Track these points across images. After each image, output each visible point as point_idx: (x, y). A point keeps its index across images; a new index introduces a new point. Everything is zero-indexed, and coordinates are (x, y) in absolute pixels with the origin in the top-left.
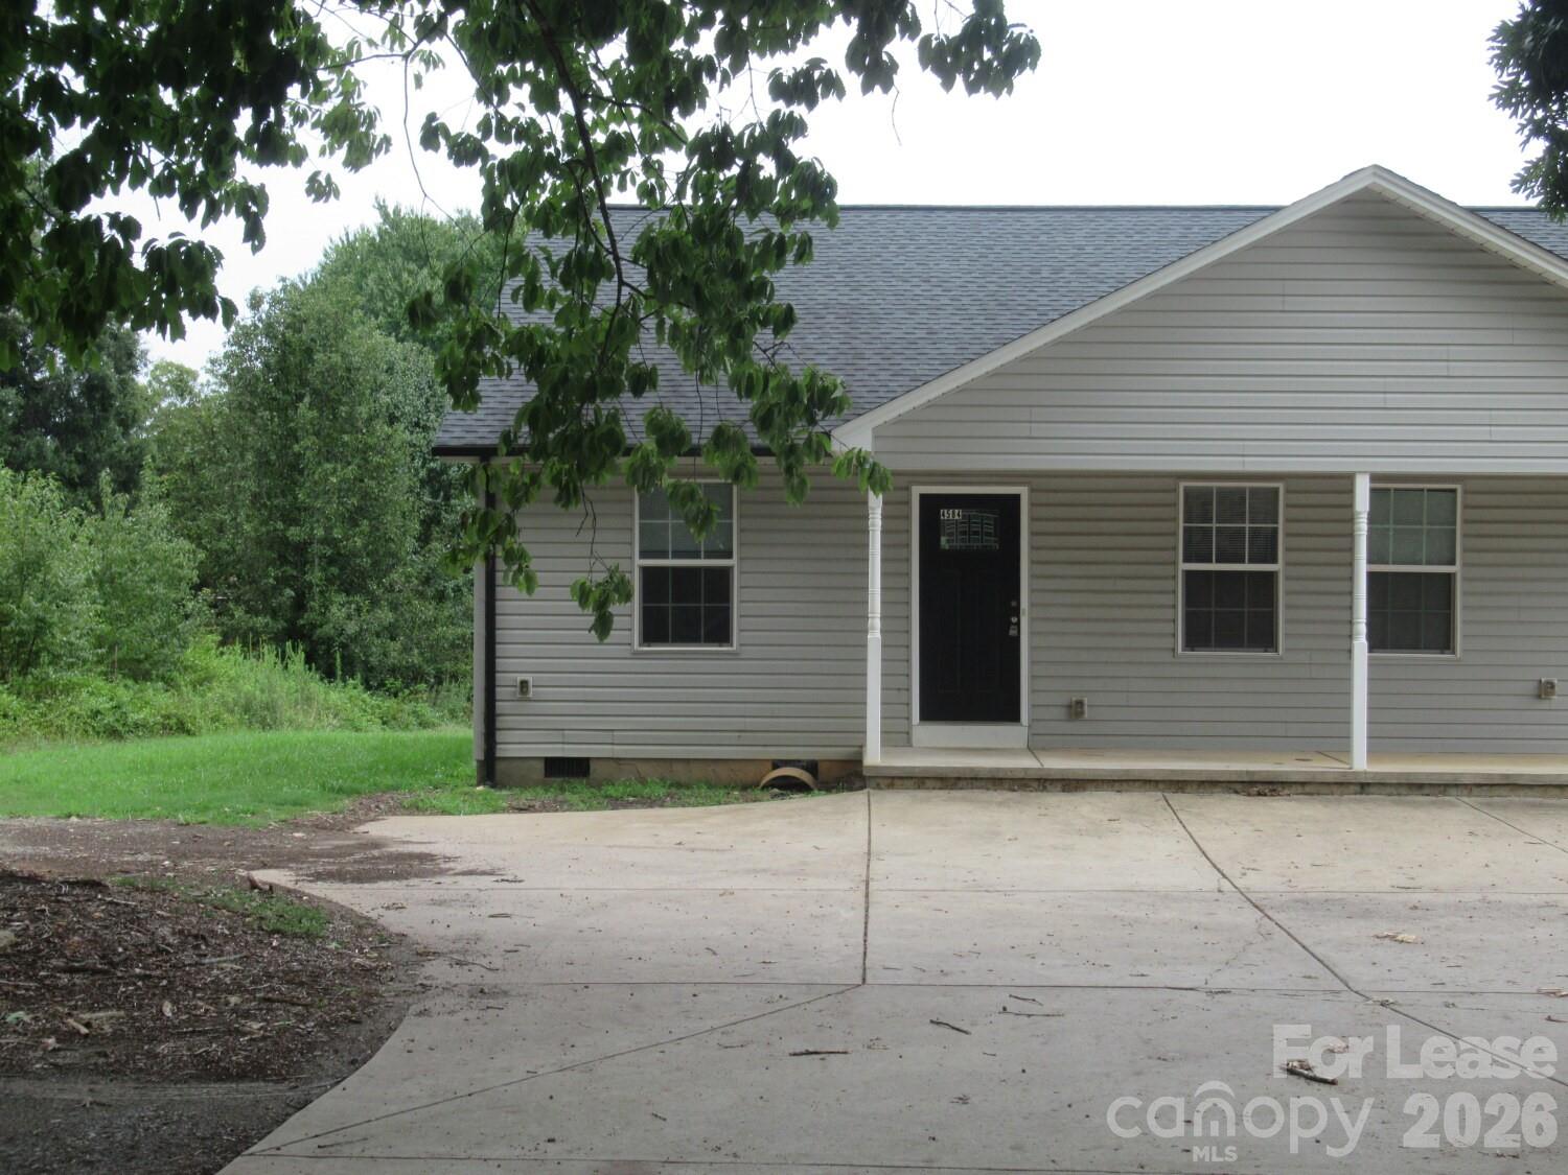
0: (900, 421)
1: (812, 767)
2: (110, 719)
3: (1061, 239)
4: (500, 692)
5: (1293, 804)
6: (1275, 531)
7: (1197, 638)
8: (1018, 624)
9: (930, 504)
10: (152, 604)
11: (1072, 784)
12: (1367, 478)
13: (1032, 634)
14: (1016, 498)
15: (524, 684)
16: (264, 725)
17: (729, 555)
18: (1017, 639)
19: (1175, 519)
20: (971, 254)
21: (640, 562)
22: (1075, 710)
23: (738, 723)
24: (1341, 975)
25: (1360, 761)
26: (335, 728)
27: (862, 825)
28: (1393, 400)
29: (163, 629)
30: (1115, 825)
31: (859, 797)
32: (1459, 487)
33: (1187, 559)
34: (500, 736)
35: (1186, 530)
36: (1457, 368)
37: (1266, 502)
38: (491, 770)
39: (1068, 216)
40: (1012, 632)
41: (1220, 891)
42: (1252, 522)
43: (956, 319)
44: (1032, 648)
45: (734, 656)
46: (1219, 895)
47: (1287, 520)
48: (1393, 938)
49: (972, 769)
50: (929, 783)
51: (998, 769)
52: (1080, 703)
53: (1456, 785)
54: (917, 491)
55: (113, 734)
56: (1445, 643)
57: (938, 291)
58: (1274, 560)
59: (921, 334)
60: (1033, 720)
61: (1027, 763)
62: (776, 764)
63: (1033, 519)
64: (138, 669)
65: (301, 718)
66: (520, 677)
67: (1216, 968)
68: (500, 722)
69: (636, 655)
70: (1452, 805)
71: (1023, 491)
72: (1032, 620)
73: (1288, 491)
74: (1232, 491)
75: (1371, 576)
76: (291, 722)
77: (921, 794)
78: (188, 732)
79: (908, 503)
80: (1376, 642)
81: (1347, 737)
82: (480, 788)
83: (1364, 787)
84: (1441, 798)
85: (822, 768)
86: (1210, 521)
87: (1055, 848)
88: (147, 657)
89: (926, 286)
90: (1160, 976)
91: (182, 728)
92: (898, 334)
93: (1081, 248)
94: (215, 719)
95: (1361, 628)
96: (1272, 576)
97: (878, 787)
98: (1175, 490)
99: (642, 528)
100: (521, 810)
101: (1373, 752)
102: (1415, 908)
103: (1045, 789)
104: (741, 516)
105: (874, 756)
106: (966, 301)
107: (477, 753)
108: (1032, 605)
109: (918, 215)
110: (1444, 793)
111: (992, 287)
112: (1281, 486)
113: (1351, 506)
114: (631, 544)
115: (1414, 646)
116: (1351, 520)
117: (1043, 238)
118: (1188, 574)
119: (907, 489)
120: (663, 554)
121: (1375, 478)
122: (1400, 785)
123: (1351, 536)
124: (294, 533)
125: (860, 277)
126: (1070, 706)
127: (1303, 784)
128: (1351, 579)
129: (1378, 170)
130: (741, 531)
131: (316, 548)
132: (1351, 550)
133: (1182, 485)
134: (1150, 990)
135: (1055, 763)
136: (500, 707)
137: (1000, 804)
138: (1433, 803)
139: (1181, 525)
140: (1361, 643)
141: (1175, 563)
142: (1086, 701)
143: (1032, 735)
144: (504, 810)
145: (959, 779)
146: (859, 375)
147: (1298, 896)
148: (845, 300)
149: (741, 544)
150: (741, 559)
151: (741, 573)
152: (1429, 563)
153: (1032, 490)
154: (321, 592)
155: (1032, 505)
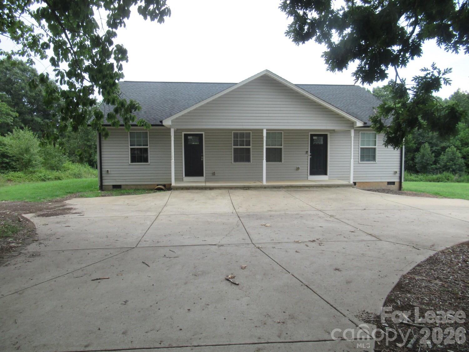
0: (177, 119)
1: (164, 186)
2: (43, 177)
3: (214, 88)
4: (103, 172)
5: (252, 191)
6: (250, 140)
7: (236, 160)
8: (203, 158)
9: (186, 136)
10: (55, 156)
11: (211, 188)
12: (265, 130)
13: (205, 160)
14: (202, 134)
15: (108, 171)
16: (79, 178)
17: (147, 146)
18: (203, 161)
19: (232, 138)
20: (197, 90)
21: (130, 147)
22: (214, 174)
23: (150, 177)
24: (251, 238)
25: (265, 183)
26: (94, 178)
27: (167, 198)
28: (270, 115)
29: (59, 161)
30: (217, 197)
31: (170, 192)
32: (283, 132)
33: (234, 146)
34: (103, 181)
35: (234, 140)
36: (282, 109)
37: (248, 135)
38: (102, 188)
39: (215, 84)
40: (202, 160)
41: (232, 213)
42: (246, 138)
43: (193, 102)
44: (205, 163)
45: (149, 165)
46: (232, 214)
47: (252, 138)
48: (265, 225)
49: (192, 186)
50: (184, 189)
51: (197, 186)
52: (214, 173)
53: (282, 187)
54: (183, 133)
55: (43, 180)
56: (280, 160)
57: (190, 97)
58: (250, 146)
59: (186, 104)
60: (206, 176)
61: (203, 184)
62: (158, 185)
63: (205, 138)
64: (53, 168)
65: (87, 176)
66: (108, 169)
67: (223, 237)
68: (103, 178)
69: (130, 165)
70: (281, 191)
71: (203, 133)
72: (205, 157)
73: (252, 133)
74: (242, 133)
75: (266, 148)
76: (85, 177)
77: (182, 191)
78: (61, 180)
79: (181, 135)
80: (267, 161)
81: (262, 178)
82: (99, 191)
83: (265, 188)
84: (279, 189)
85: (166, 186)
86: (238, 138)
87: (203, 203)
88: (55, 166)
89: (188, 96)
90: (210, 241)
91: (59, 179)
92: (182, 104)
93: (217, 90)
94: (68, 177)
95: (265, 158)
96: (249, 149)
97: (174, 190)
98: (232, 133)
99: (130, 140)
100: (103, 196)
101: (267, 181)
102: (271, 216)
103: (206, 189)
104: (149, 138)
105: (173, 184)
106: (195, 98)
107: (99, 184)
108: (205, 154)
109: (188, 84)
110: (280, 188)
111: (200, 96)
112: (251, 132)
113: (263, 135)
114: (128, 143)
115: (275, 161)
116: (263, 138)
117: (211, 88)
118: (234, 148)
119: (181, 133)
120: (134, 145)
121: (267, 130)
122: (271, 187)
123: (263, 141)
124: (88, 143)
125: (176, 94)
126: (213, 173)
127: (254, 187)
128: (263, 149)
129: (267, 70)
130: (150, 141)
131: (93, 146)
132: (263, 144)
133: (233, 132)
134: (205, 246)
135: (208, 184)
136: (103, 175)
137: (197, 193)
138: (277, 190)
139: (233, 139)
140: (265, 161)
141: (232, 146)
142: (216, 172)
143: (206, 179)
144: (100, 196)
145: (190, 188)
146: (174, 111)
147: (248, 213)
148: (173, 98)
149: (150, 144)
150: (150, 146)
151: (150, 149)
152: (278, 146)
153: (205, 133)
154: (94, 154)
155: (205, 135)
